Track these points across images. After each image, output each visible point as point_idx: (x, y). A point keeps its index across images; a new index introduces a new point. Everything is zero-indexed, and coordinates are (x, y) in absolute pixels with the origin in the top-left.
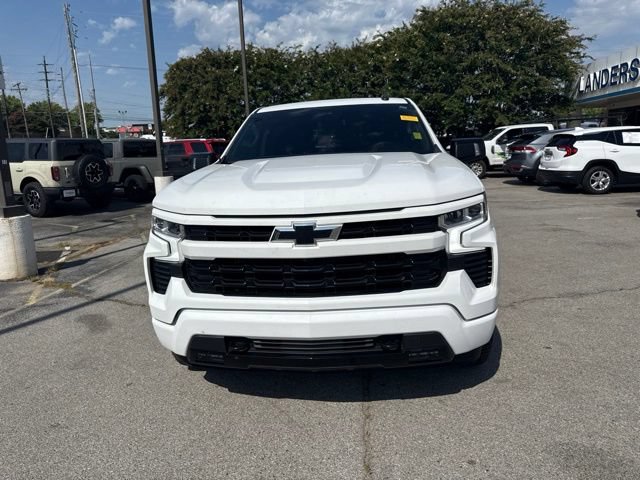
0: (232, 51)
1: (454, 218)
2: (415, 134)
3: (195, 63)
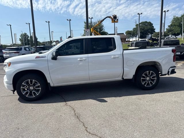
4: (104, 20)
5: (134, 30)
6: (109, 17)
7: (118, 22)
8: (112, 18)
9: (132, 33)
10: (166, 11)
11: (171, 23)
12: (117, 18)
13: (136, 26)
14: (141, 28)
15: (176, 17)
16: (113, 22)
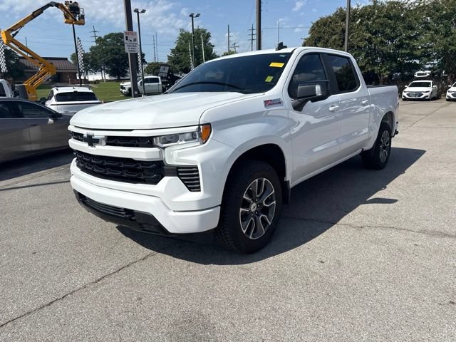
0: (361, 7)
1: (174, 138)
2: (272, 77)
3: (330, 20)
4: (42, 12)
5: (93, 53)
6: (57, 5)
7: (83, 24)
8: (65, 9)
9: (90, 61)
10: (194, 16)
11: (176, 45)
12: (81, 13)
13: (97, 41)
14: (113, 49)
15: (186, 33)
16: (70, 23)
